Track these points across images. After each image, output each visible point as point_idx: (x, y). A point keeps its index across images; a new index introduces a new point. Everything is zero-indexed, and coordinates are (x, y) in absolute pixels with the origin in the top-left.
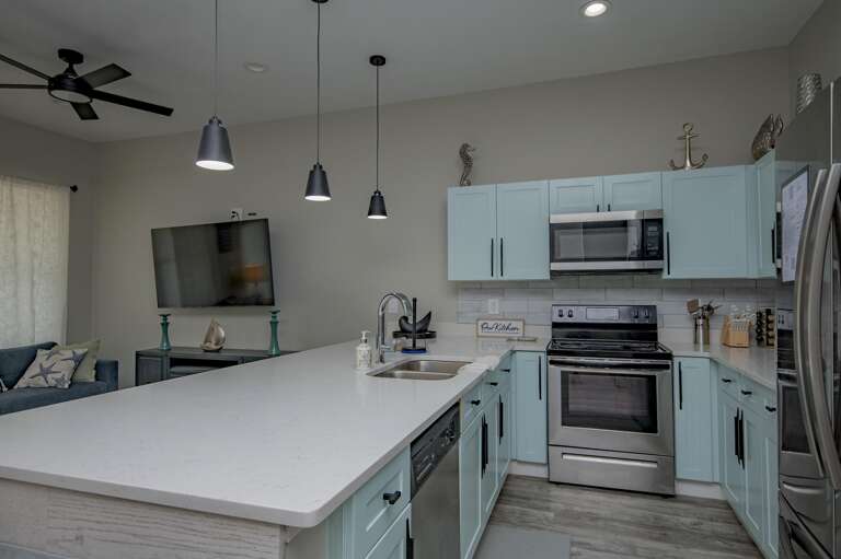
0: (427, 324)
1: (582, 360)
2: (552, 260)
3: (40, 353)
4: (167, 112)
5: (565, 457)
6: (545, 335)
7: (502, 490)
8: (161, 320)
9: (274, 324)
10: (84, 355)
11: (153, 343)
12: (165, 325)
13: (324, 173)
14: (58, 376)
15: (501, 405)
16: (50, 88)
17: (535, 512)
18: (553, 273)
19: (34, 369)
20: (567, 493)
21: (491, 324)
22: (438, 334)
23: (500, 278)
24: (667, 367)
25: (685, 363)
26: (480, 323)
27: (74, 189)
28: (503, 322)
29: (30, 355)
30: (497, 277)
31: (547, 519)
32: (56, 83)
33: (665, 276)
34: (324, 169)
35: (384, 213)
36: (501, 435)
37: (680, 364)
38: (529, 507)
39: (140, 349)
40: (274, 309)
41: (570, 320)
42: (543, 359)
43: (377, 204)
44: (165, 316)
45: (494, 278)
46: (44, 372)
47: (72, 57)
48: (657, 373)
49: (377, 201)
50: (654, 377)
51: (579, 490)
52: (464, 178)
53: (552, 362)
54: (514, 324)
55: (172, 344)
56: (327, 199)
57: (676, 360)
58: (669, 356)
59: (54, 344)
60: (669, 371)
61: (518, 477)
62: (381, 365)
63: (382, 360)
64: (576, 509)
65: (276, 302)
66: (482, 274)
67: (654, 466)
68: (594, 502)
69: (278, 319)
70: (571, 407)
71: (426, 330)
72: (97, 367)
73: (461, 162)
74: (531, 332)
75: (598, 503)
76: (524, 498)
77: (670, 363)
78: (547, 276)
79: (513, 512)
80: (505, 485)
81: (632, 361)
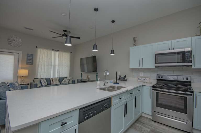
0: (125, 78)
1: (162, 90)
2: (156, 63)
3: (65, 78)
4: (79, 38)
5: (157, 115)
6: (154, 82)
7: (138, 119)
8: (81, 74)
9: (97, 76)
10: (70, 79)
11: (80, 78)
12: (81, 75)
13: (96, 46)
14: (66, 82)
15: (136, 99)
16: (62, 36)
17: (145, 128)
18: (156, 66)
19: (63, 81)
20: (156, 124)
21: (141, 78)
22: (128, 80)
23: (142, 68)
24: (191, 95)
25: (198, 94)
26: (138, 78)
27: (71, 53)
28: (144, 78)
29: (64, 78)
30: (141, 67)
31: (147, 131)
32: (63, 35)
33: (193, 67)
34: (96, 44)
35: (114, 53)
36: (136, 106)
37: (196, 94)
38: (144, 126)
39: (78, 79)
40: (97, 73)
41: (162, 79)
42: (151, 88)
43: (113, 52)
44: (81, 73)
45: (140, 68)
46: (65, 81)
47: (65, 31)
48: (188, 96)
49: (113, 51)
50: (187, 97)
51: (160, 125)
52: (134, 45)
53: (153, 89)
54: (146, 79)
55: (83, 78)
56: (97, 51)
57: (195, 93)
58: (192, 92)
59: (67, 77)
60: (192, 96)
61: (144, 117)
62: (104, 86)
63: (105, 85)
64: (157, 130)
65: (98, 71)
66: (138, 67)
67: (186, 123)
68: (164, 129)
69: (98, 75)
70: (159, 102)
71: (125, 79)
72: (72, 81)
73: (133, 41)
74: (151, 81)
75: (165, 130)
76: (143, 123)
77: (192, 93)
78: (154, 67)
79: (138, 126)
80: (139, 118)
81: (179, 92)
